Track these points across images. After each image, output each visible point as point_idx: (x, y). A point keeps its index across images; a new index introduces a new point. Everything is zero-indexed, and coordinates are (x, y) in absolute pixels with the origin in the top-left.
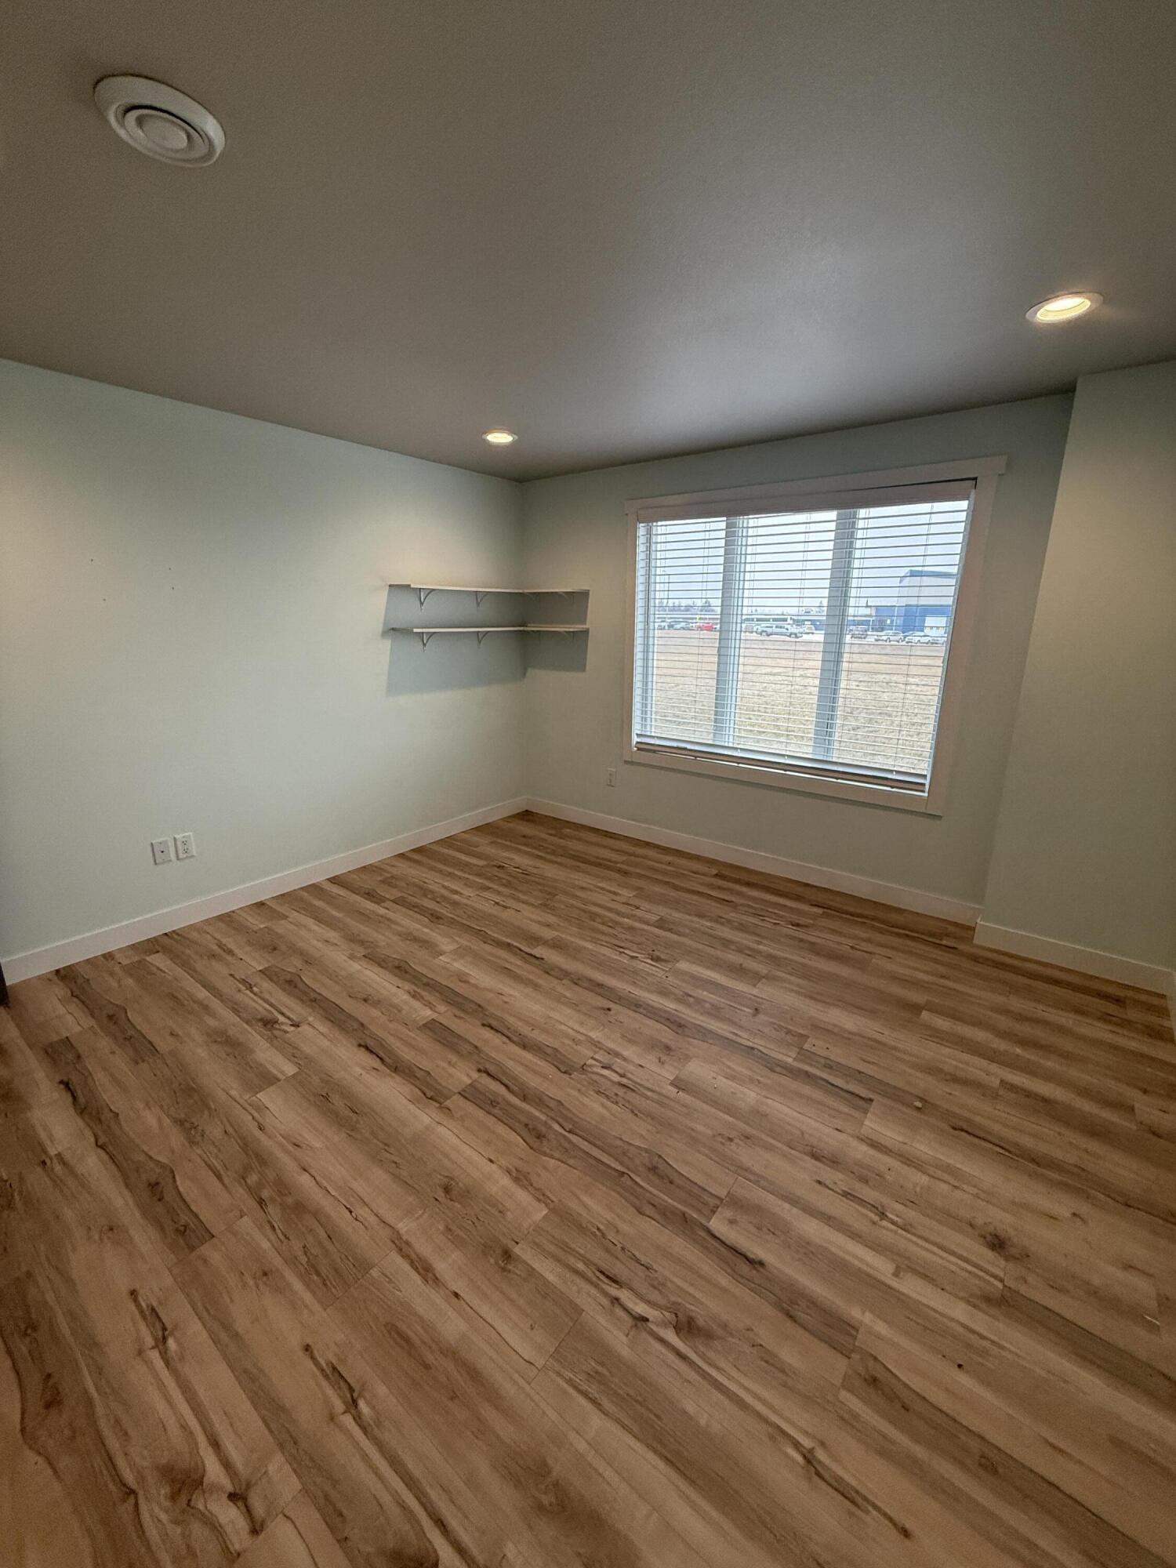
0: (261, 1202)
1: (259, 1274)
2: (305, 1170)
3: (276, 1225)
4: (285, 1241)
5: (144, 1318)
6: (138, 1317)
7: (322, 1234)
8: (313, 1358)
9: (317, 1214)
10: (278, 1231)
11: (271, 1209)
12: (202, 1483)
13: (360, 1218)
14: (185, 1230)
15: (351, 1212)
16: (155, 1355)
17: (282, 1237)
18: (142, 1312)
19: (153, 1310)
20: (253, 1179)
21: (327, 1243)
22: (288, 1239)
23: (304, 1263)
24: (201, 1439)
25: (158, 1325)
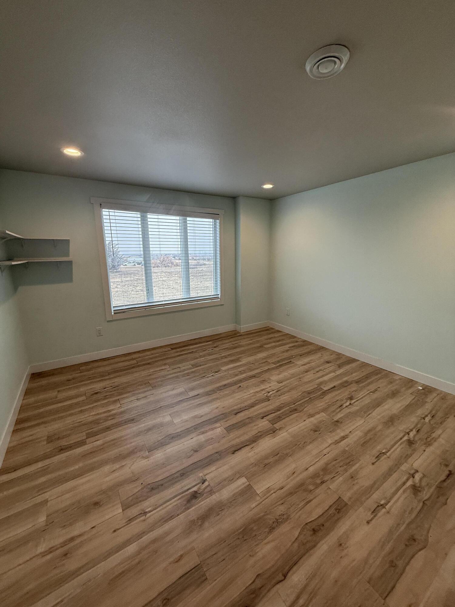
0: (323, 482)
1: (353, 479)
2: (307, 469)
3: (333, 476)
4: (339, 473)
5: (376, 515)
6: (376, 517)
7: (334, 463)
8: (375, 462)
9: (327, 464)
10: (335, 475)
11: (325, 479)
12: (414, 485)
13: (328, 452)
14: (338, 509)
15: (326, 455)
16: (387, 507)
17: (337, 474)
18: (375, 516)
19: (373, 512)
20: (311, 487)
21: (338, 461)
22: (338, 472)
23: (346, 467)
24: (405, 487)
25: (378, 508)
